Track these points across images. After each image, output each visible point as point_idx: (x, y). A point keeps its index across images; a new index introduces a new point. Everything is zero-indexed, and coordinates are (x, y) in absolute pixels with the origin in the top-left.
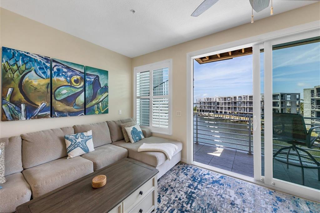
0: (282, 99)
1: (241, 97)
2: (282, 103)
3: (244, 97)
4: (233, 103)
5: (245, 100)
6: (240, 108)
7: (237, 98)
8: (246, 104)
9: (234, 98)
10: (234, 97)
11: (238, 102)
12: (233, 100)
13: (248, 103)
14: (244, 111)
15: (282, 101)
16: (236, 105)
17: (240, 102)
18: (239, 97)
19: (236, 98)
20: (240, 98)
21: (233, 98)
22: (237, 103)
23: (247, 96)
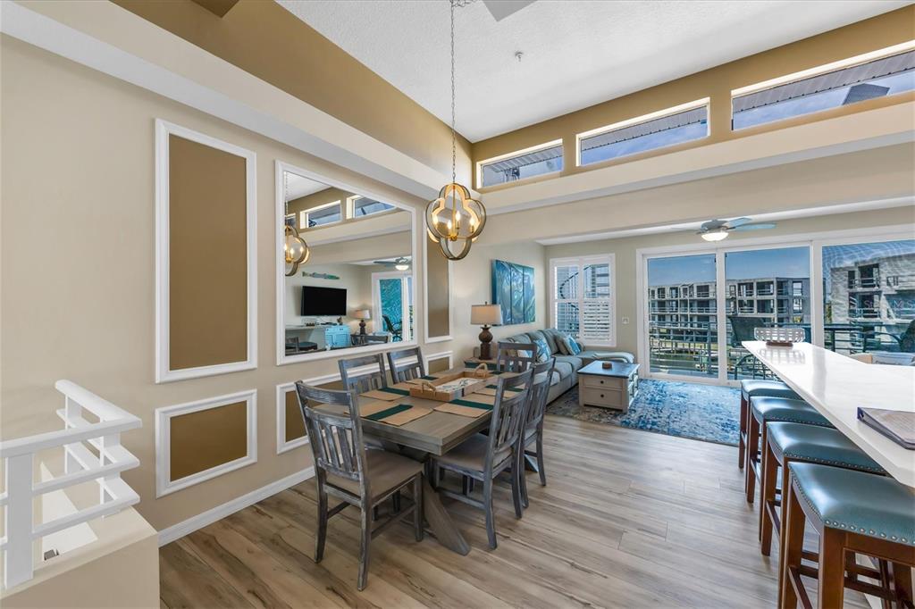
0: (780, 293)
1: (676, 289)
2: (780, 303)
3: (685, 290)
4: (656, 304)
5: (687, 298)
6: (674, 318)
7: (667, 291)
8: (691, 306)
9: (659, 292)
10: (659, 289)
11: (669, 301)
12: (656, 297)
13: (696, 304)
14: (686, 325)
15: (781, 297)
16: (664, 310)
17: (674, 303)
18: (671, 289)
19: (664, 292)
20: (674, 291)
21: (656, 292)
22: (667, 304)
23: (691, 287)
